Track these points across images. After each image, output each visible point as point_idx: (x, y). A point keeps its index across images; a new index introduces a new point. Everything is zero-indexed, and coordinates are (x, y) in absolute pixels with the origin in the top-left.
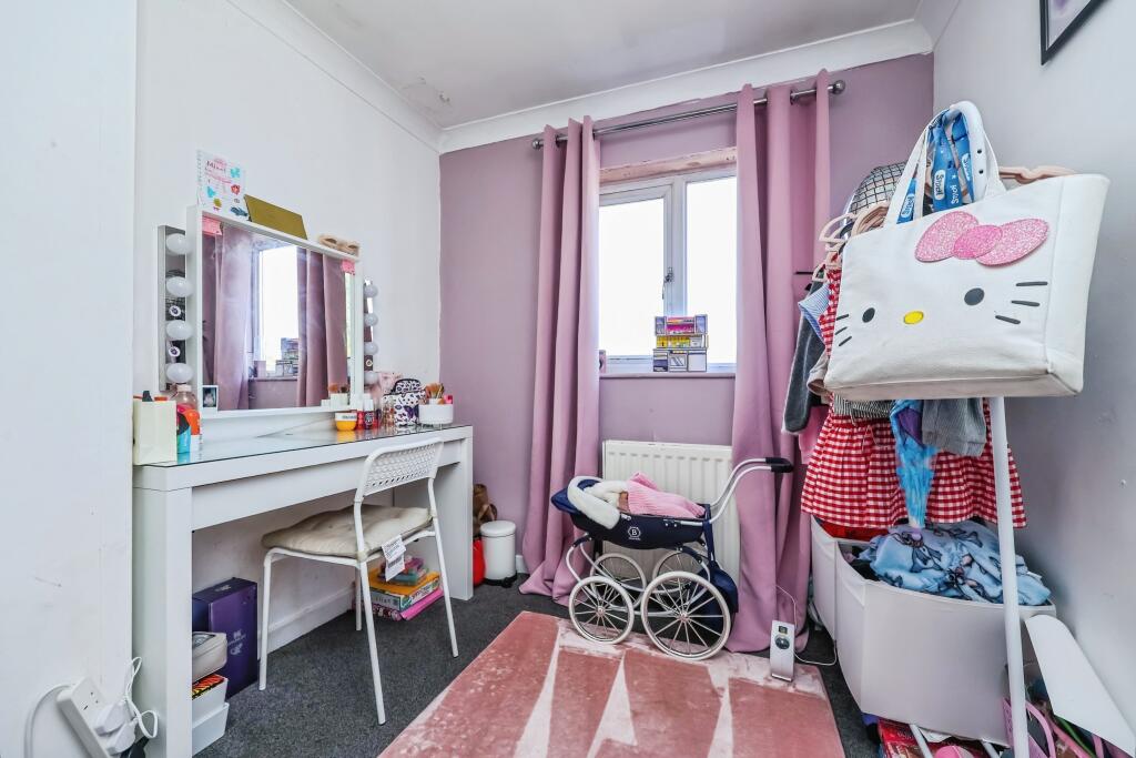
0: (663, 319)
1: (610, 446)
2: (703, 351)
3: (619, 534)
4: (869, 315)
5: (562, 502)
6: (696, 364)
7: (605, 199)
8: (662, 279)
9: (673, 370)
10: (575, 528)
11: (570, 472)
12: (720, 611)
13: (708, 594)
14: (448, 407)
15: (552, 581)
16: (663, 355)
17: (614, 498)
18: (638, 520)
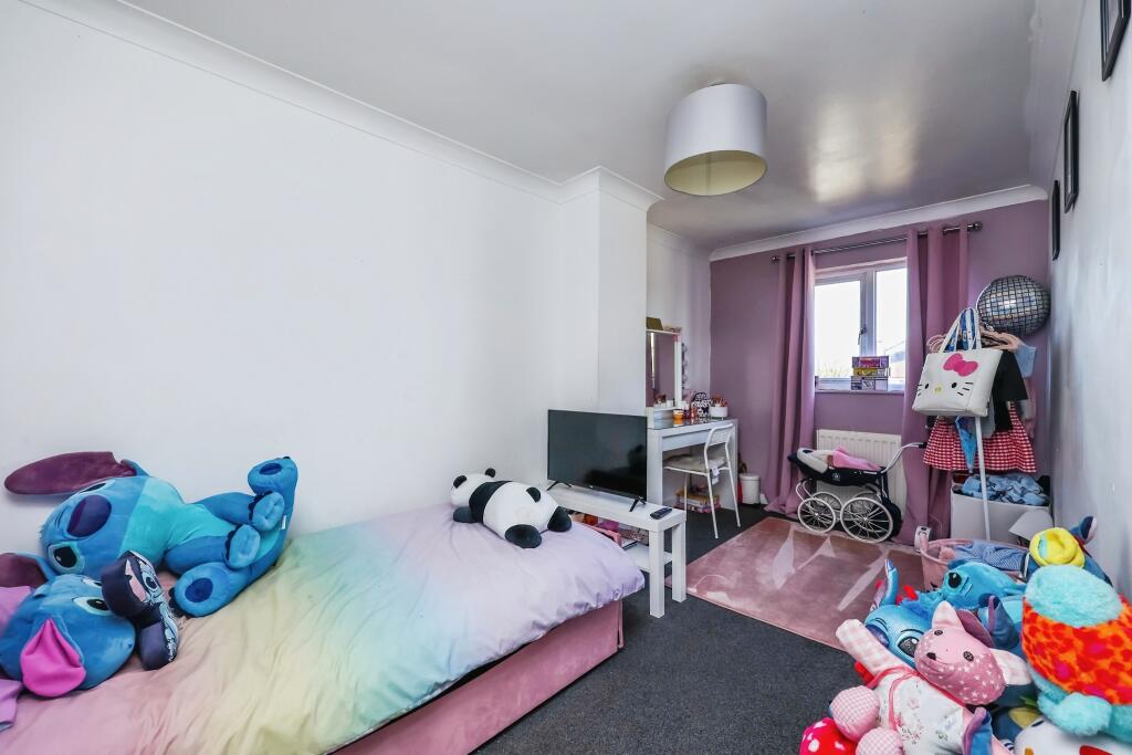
0: (858, 358)
1: (821, 433)
2: (886, 379)
3: (827, 477)
4: (927, 387)
5: (794, 459)
6: (880, 386)
7: (818, 282)
8: (858, 331)
9: (865, 388)
10: (800, 472)
11: (795, 445)
12: (887, 519)
13: (881, 510)
14: (725, 409)
15: (784, 505)
16: (858, 379)
17: (825, 458)
18: (838, 470)
